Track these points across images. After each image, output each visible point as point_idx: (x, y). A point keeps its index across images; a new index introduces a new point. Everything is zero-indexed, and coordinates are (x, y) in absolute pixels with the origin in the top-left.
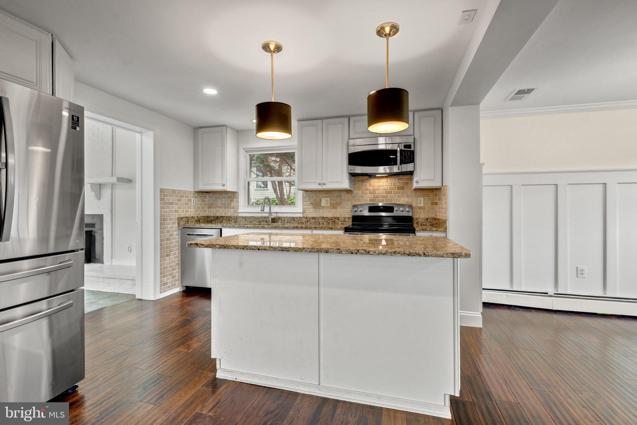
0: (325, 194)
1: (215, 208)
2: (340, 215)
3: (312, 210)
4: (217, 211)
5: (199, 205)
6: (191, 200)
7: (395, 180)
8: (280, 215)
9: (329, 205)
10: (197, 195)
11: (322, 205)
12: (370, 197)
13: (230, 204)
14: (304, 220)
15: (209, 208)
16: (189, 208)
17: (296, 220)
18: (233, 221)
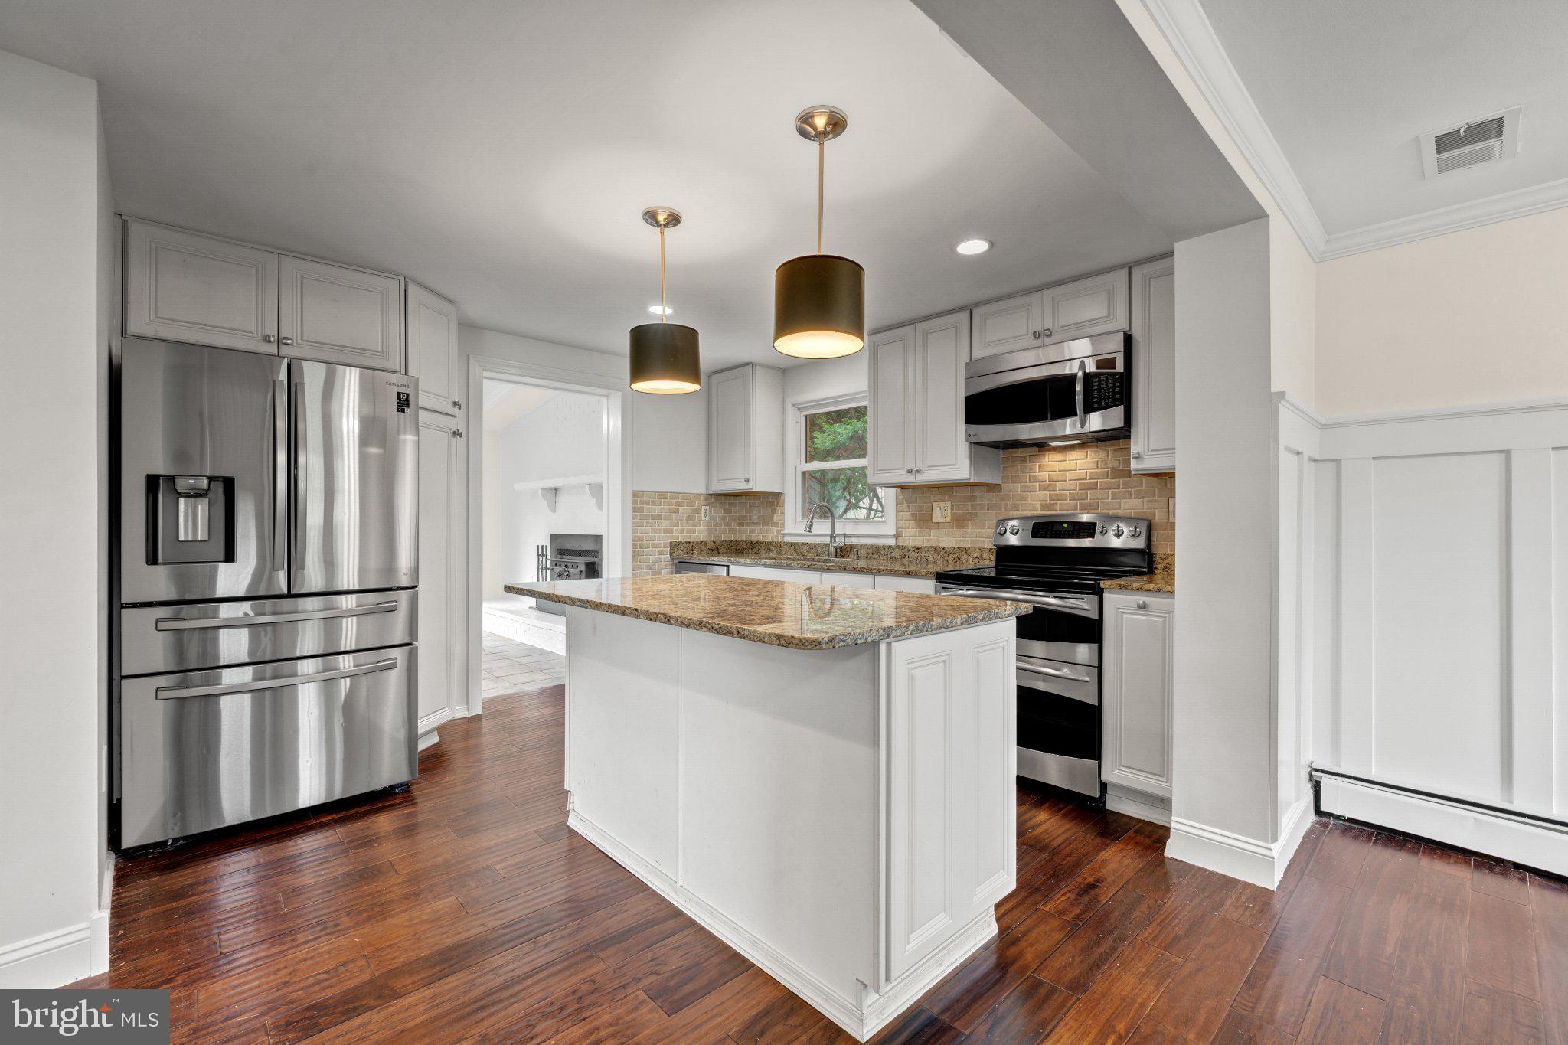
0: (941, 492)
1: (748, 525)
2: (972, 542)
3: (914, 531)
4: (752, 532)
5: (718, 520)
6: (701, 510)
7: (1104, 454)
8: (854, 541)
9: (948, 519)
10: (713, 500)
11: (935, 520)
12: (1041, 499)
13: (772, 517)
14: (897, 553)
15: (741, 525)
16: (694, 525)
17: (883, 552)
18: (775, 552)
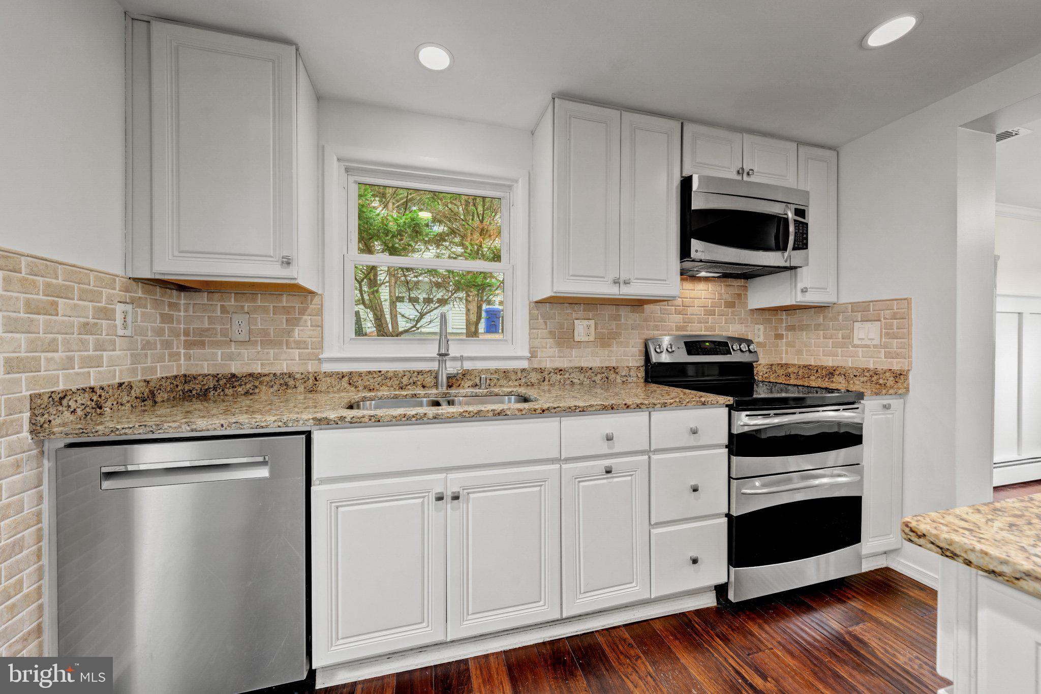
0: (584, 310)
1: (216, 344)
2: (617, 362)
3: (554, 351)
4: (231, 358)
5: (150, 336)
6: (114, 310)
7: (719, 289)
8: (468, 365)
9: (592, 338)
10: (140, 294)
11: (577, 339)
13: (289, 333)
14: (534, 377)
15: (189, 345)
16: (99, 347)
17: (513, 377)
18: (301, 389)
